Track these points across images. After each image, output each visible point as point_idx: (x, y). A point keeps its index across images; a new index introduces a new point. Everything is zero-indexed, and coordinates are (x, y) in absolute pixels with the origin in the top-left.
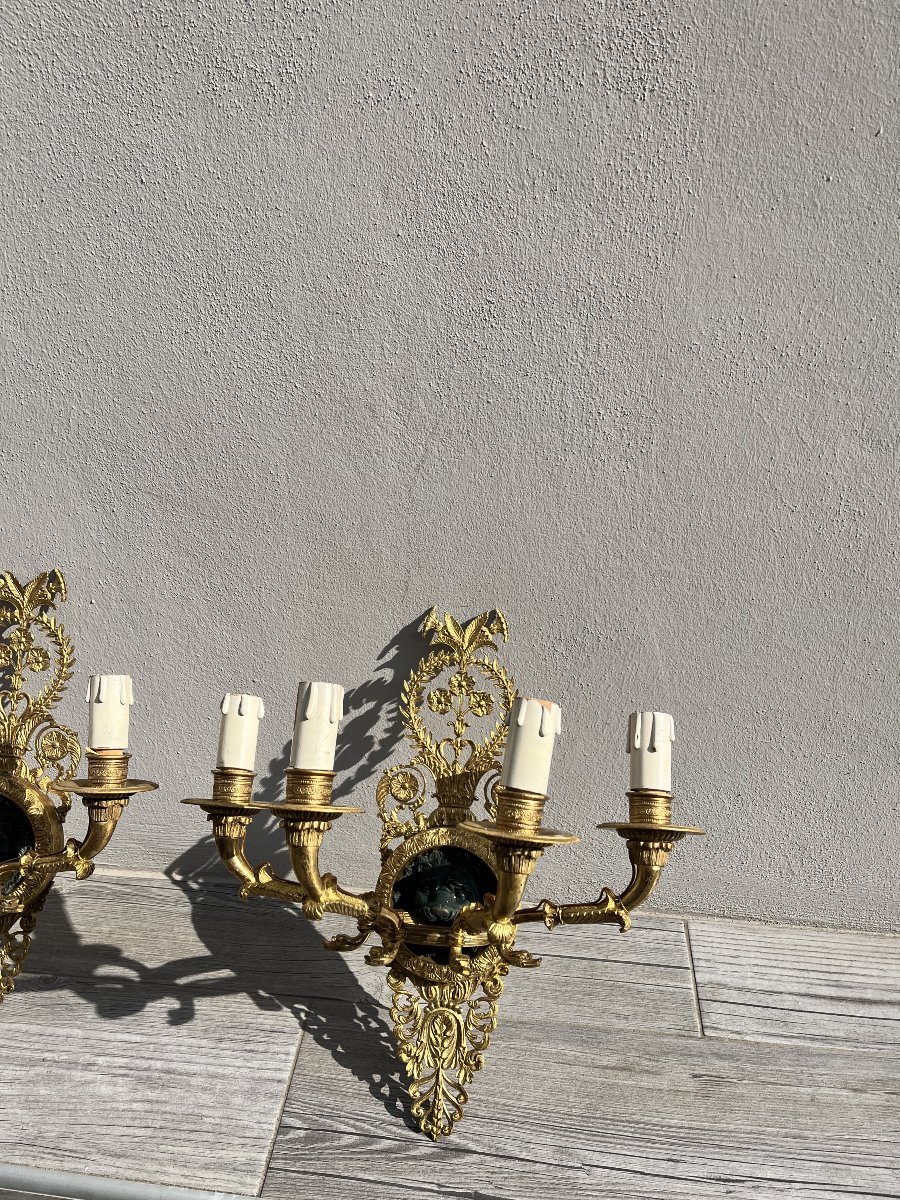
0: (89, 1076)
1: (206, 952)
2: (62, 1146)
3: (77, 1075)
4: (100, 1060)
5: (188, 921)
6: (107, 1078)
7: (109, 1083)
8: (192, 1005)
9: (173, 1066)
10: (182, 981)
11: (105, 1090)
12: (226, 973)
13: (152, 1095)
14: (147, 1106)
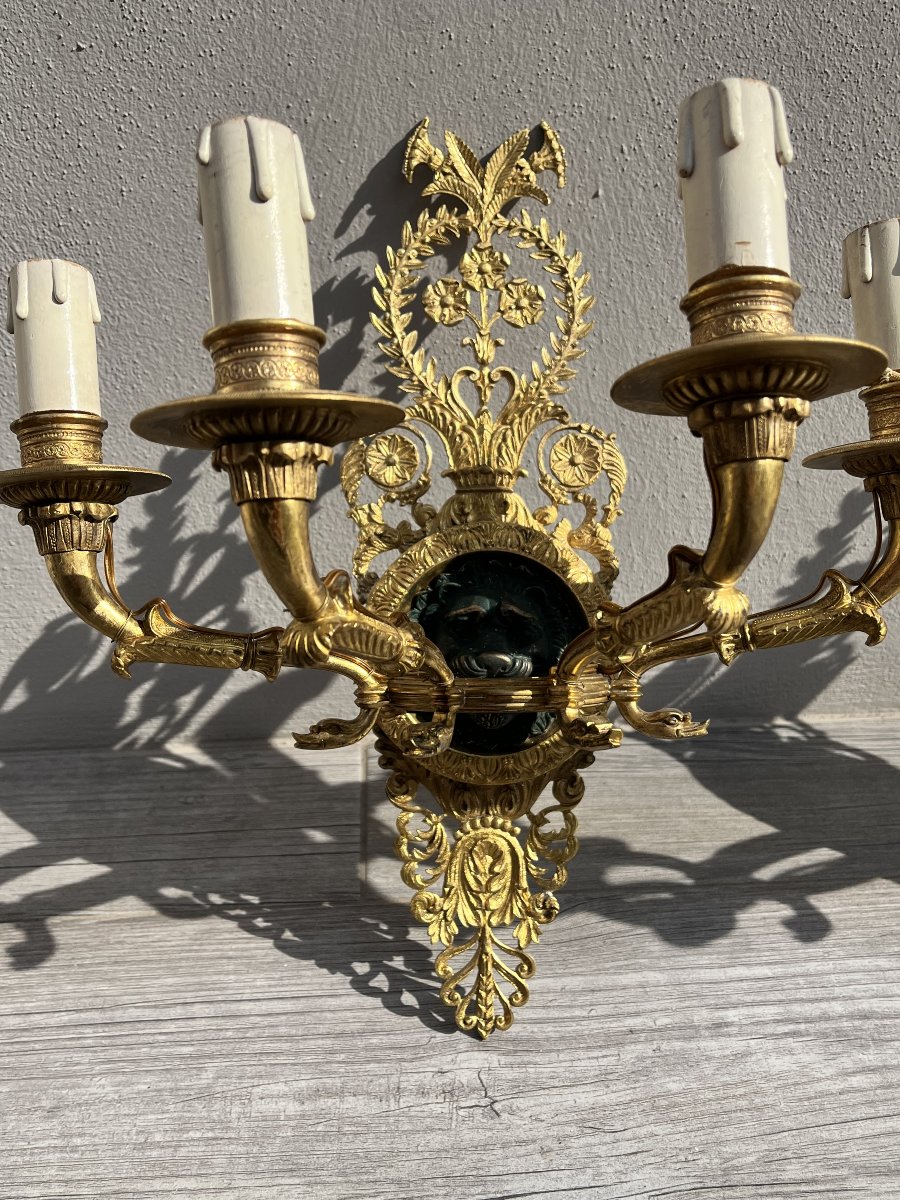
0: (736, 1045)
1: (765, 829)
2: (786, 1177)
3: (711, 1045)
4: (731, 1015)
5: (698, 788)
6: (769, 1044)
7: (779, 1052)
8: (811, 907)
9: (865, 1005)
10: (765, 874)
11: (779, 1064)
12: (824, 854)
13: (870, 1057)
14: (877, 1078)
